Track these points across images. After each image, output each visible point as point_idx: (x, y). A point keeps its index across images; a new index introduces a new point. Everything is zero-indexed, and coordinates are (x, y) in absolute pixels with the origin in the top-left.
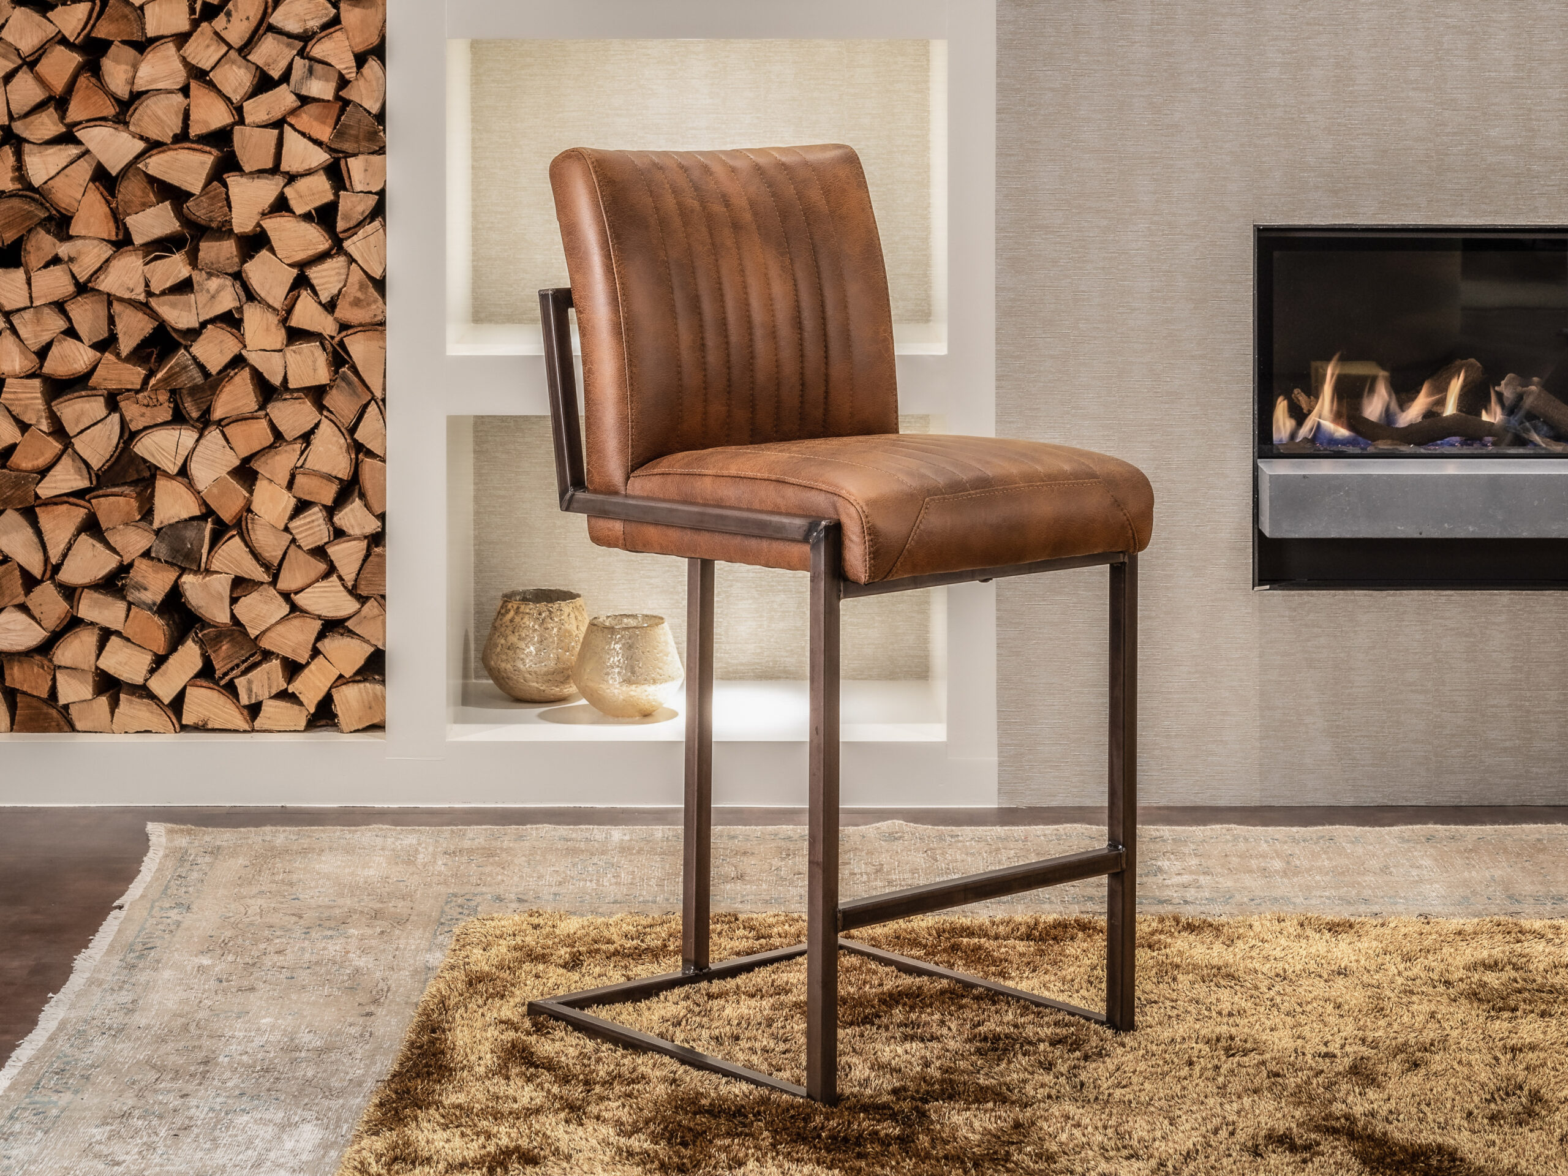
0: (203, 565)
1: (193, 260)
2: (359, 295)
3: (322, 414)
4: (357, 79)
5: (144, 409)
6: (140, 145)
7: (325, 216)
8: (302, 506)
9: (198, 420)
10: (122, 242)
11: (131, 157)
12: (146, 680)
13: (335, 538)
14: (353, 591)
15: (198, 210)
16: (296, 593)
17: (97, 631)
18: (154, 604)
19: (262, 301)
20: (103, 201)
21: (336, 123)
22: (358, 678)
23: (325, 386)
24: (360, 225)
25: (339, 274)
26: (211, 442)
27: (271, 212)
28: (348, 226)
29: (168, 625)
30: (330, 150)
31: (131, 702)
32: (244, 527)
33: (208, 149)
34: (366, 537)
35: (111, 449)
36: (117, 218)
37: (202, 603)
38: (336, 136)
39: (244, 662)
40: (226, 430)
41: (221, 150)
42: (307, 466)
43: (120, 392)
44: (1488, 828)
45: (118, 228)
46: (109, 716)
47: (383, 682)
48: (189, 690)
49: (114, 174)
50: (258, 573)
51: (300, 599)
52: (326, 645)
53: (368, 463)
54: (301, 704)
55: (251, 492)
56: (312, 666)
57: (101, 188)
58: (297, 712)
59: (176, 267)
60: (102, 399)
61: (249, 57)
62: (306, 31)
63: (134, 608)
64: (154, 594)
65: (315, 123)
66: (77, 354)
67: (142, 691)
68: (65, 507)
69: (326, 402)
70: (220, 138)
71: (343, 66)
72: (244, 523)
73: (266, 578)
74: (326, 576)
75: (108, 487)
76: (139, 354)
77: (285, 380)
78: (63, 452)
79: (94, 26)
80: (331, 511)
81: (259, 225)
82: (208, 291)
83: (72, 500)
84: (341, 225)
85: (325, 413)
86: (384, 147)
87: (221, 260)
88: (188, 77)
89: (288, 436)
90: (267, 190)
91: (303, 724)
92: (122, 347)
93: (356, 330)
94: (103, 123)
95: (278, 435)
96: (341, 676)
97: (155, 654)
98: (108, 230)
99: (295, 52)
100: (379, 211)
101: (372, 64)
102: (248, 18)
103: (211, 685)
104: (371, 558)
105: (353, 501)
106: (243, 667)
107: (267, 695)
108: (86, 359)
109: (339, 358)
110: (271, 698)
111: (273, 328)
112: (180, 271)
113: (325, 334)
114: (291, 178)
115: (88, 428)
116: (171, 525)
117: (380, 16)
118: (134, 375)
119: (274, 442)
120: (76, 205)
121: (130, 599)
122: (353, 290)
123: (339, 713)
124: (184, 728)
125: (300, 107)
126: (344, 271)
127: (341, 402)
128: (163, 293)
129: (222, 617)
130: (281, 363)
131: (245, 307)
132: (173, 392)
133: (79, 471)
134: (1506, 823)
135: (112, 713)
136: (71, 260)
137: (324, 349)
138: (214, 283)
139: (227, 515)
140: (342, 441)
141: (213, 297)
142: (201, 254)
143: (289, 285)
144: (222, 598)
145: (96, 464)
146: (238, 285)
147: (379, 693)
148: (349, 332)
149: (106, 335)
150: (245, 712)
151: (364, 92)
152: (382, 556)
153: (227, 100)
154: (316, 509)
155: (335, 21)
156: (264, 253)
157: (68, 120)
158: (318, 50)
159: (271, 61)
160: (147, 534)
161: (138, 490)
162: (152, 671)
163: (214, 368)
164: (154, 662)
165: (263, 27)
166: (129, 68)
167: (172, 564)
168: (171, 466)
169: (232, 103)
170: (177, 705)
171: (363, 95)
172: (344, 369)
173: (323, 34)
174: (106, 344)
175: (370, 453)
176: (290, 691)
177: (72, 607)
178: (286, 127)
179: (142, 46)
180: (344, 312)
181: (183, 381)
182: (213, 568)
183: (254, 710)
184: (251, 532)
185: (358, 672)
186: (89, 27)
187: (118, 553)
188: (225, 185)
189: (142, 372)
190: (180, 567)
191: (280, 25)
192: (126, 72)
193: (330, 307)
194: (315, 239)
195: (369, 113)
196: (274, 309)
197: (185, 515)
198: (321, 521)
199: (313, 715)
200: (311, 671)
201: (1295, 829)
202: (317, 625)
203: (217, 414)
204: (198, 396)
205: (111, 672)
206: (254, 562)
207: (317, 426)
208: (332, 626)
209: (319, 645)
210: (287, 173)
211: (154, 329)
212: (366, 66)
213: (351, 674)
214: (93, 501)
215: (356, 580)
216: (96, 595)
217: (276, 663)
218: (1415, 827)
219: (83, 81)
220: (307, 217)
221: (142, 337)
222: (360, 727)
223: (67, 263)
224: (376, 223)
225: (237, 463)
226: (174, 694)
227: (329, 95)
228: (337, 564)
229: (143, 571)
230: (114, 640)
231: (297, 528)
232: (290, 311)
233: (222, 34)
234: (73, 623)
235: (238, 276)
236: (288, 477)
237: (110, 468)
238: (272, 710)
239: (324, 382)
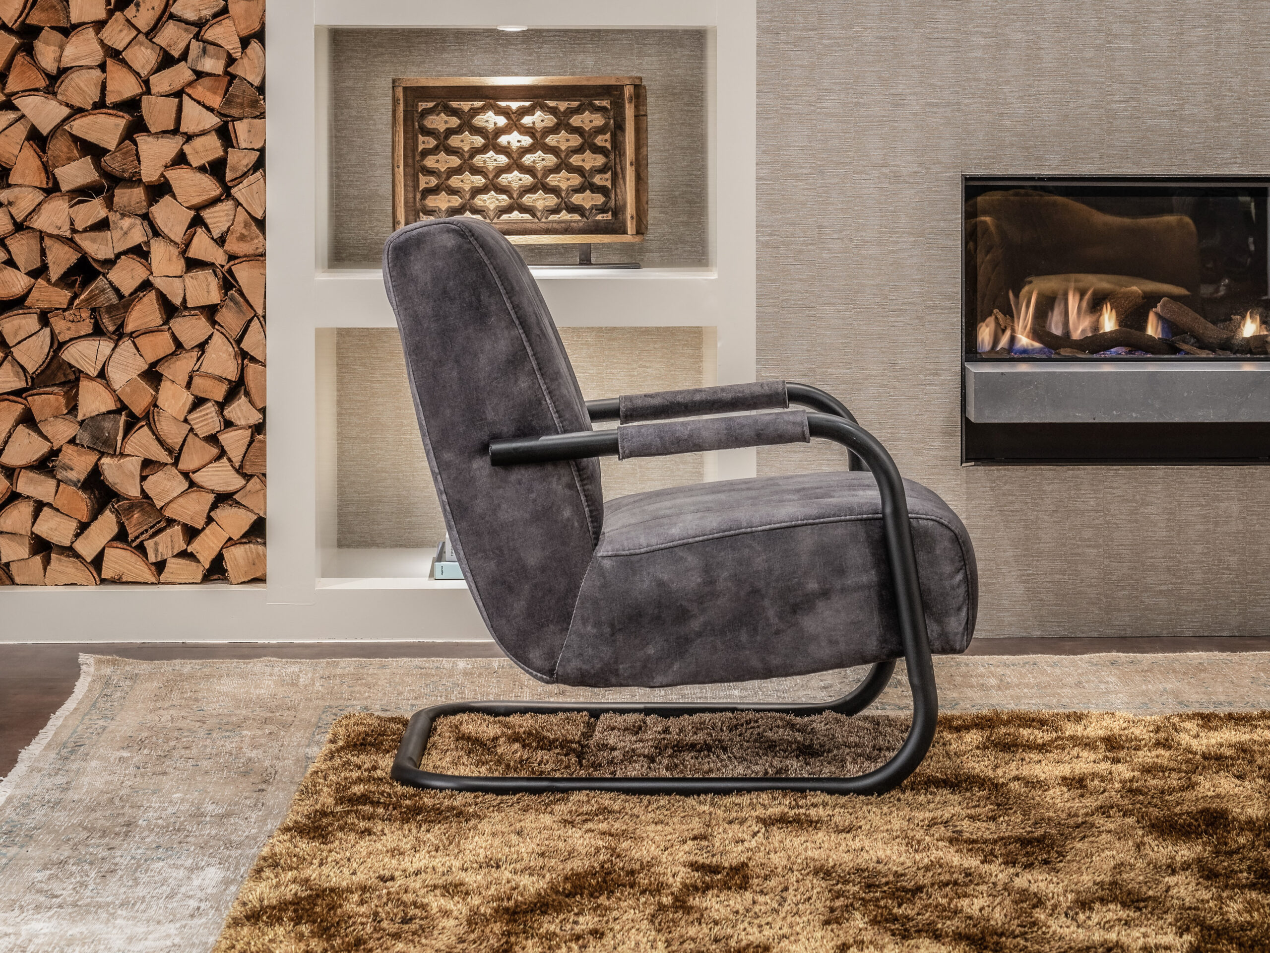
0: (118, 450)
1: (109, 204)
2: (244, 232)
3: (214, 328)
4: (241, 58)
5: (70, 324)
6: (66, 111)
7: (216, 168)
8: (199, 402)
9: (114, 333)
10: (52, 189)
11: (58, 120)
12: (72, 543)
13: (225, 428)
14: (240, 471)
15: (113, 163)
16: (194, 472)
17: (32, 503)
18: (79, 481)
19: (165, 237)
20: (36, 156)
21: (225, 94)
22: (244, 540)
23: (218, 305)
24: (244, 175)
25: (227, 215)
26: (125, 350)
27: (172, 165)
28: (235, 176)
29: (90, 498)
30: (221, 115)
31: (60, 560)
32: (151, 419)
33: (121, 114)
34: (250, 427)
35: (43, 356)
36: (47, 169)
37: (117, 480)
38: (225, 104)
39: (151, 528)
40: (137, 341)
41: (132, 116)
42: (202, 369)
43: (51, 310)
44: (1160, 655)
45: (48, 178)
46: (42, 571)
47: (265, 544)
48: (107, 551)
49: (45, 134)
50: (163, 456)
51: (196, 477)
52: (217, 514)
53: (252, 368)
54: (198, 561)
55: (157, 391)
56: (207, 531)
57: (34, 146)
58: (195, 568)
59: (95, 210)
60: (36, 316)
61: (154, 40)
62: (200, 19)
63: (62, 485)
64: (78, 473)
65: (208, 94)
66: (15, 279)
67: (69, 551)
68: (6, 403)
69: (217, 318)
70: (131, 106)
71: (231, 47)
72: (151, 416)
73: (169, 460)
74: (218, 458)
75: (40, 387)
76: (66, 280)
77: (184, 300)
78: (5, 359)
79: (28, 14)
80: (222, 406)
81: (162, 175)
82: (121, 228)
83: (11, 397)
84: (229, 176)
85: (217, 327)
86: (264, 112)
87: (132, 204)
88: (105, 56)
89: (187, 346)
90: (169, 147)
91: (199, 578)
92: (52, 274)
93: (241, 260)
94: (36, 93)
95: (179, 345)
96: (230, 539)
97: (80, 522)
98: (40, 180)
99: (192, 36)
100: (260, 164)
101: (254, 45)
102: (153, 8)
103: (125, 547)
104: (254, 444)
105: (240, 398)
106: (151, 532)
107: (170, 554)
108: (22, 284)
109: (228, 283)
110: (174, 557)
111: (174, 258)
112: (99, 213)
113: (217, 263)
114: (189, 138)
115: (25, 339)
116: (92, 418)
117: (261, 7)
118: (62, 296)
119: (175, 351)
120: (14, 159)
121: (59, 477)
122: (239, 228)
123: (229, 569)
124: (103, 581)
125: (196, 80)
126: (232, 213)
127: (229, 318)
128: (85, 230)
129: (133, 491)
130: (181, 286)
131: (152, 241)
132: (93, 310)
133: (17, 374)
134: (1174, 652)
135: (45, 569)
136: (10, 203)
137: (216, 276)
138: (126, 222)
139: (138, 409)
140: (231, 349)
141: (126, 233)
142: (116, 199)
143: (187, 224)
144: (134, 477)
145: (31, 369)
146: (146, 223)
147: (261, 553)
148: (236, 261)
149: (39, 265)
150: (153, 568)
151: (247, 68)
152: (264, 442)
153: (137, 74)
154: (210, 404)
155: (224, 11)
156: (167, 198)
157: (7, 91)
158: (211, 34)
159: (172, 43)
160: (72, 425)
161: (65, 389)
162: (77, 536)
163: (127, 289)
164: (78, 528)
165: (166, 15)
166: (57, 48)
167: (93, 449)
168: (92, 370)
169: (141, 77)
170: (98, 562)
171: (246, 70)
172: (232, 292)
173: (214, 21)
174: (39, 272)
175: (253, 360)
176: (189, 551)
177: (12, 484)
178: (185, 98)
179: (67, 31)
180: (233, 246)
181: (101, 301)
182: (127, 452)
183: (160, 566)
184: (157, 423)
185: (244, 536)
186: (24, 15)
187: (49, 440)
188: (136, 144)
189: (68, 294)
190: (99, 452)
191: (179, 14)
192: (54, 52)
193: (221, 241)
194: (209, 187)
195: (252, 85)
196: (176, 243)
197: (103, 409)
198: (214, 414)
199: (208, 570)
200: (206, 535)
201: (1005, 657)
202: (211, 498)
203: (129, 328)
204: (113, 313)
205: (44, 536)
206: (160, 447)
207: (210, 337)
208: (223, 498)
209: (212, 514)
210: (186, 133)
211: (78, 259)
212: (249, 47)
213: (238, 537)
214: (29, 398)
215: (242, 462)
216: (31, 474)
217: (177, 528)
218: (1101, 654)
219: (19, 59)
220: (202, 169)
221: (68, 266)
222: (246, 580)
223: (6, 206)
224: (258, 174)
225: (146, 367)
226: (95, 554)
227: (219, 70)
228: (226, 449)
229: (70, 455)
230: (46, 509)
231: (194, 419)
232: (188, 245)
233: (132, 21)
234: (14, 497)
235: (146, 217)
236: (187, 379)
237: (42, 372)
238: (173, 565)
239: (216, 303)
